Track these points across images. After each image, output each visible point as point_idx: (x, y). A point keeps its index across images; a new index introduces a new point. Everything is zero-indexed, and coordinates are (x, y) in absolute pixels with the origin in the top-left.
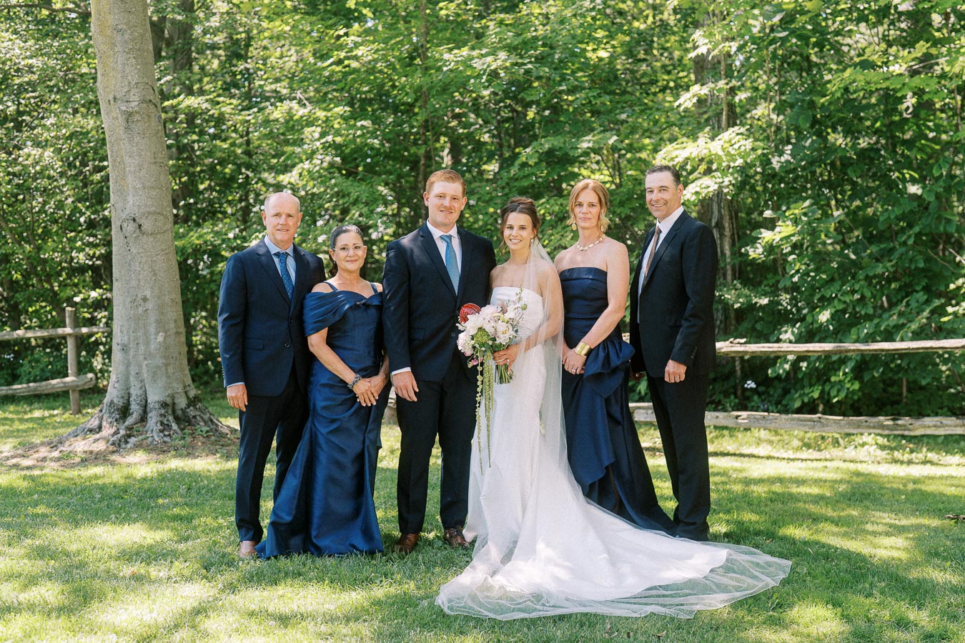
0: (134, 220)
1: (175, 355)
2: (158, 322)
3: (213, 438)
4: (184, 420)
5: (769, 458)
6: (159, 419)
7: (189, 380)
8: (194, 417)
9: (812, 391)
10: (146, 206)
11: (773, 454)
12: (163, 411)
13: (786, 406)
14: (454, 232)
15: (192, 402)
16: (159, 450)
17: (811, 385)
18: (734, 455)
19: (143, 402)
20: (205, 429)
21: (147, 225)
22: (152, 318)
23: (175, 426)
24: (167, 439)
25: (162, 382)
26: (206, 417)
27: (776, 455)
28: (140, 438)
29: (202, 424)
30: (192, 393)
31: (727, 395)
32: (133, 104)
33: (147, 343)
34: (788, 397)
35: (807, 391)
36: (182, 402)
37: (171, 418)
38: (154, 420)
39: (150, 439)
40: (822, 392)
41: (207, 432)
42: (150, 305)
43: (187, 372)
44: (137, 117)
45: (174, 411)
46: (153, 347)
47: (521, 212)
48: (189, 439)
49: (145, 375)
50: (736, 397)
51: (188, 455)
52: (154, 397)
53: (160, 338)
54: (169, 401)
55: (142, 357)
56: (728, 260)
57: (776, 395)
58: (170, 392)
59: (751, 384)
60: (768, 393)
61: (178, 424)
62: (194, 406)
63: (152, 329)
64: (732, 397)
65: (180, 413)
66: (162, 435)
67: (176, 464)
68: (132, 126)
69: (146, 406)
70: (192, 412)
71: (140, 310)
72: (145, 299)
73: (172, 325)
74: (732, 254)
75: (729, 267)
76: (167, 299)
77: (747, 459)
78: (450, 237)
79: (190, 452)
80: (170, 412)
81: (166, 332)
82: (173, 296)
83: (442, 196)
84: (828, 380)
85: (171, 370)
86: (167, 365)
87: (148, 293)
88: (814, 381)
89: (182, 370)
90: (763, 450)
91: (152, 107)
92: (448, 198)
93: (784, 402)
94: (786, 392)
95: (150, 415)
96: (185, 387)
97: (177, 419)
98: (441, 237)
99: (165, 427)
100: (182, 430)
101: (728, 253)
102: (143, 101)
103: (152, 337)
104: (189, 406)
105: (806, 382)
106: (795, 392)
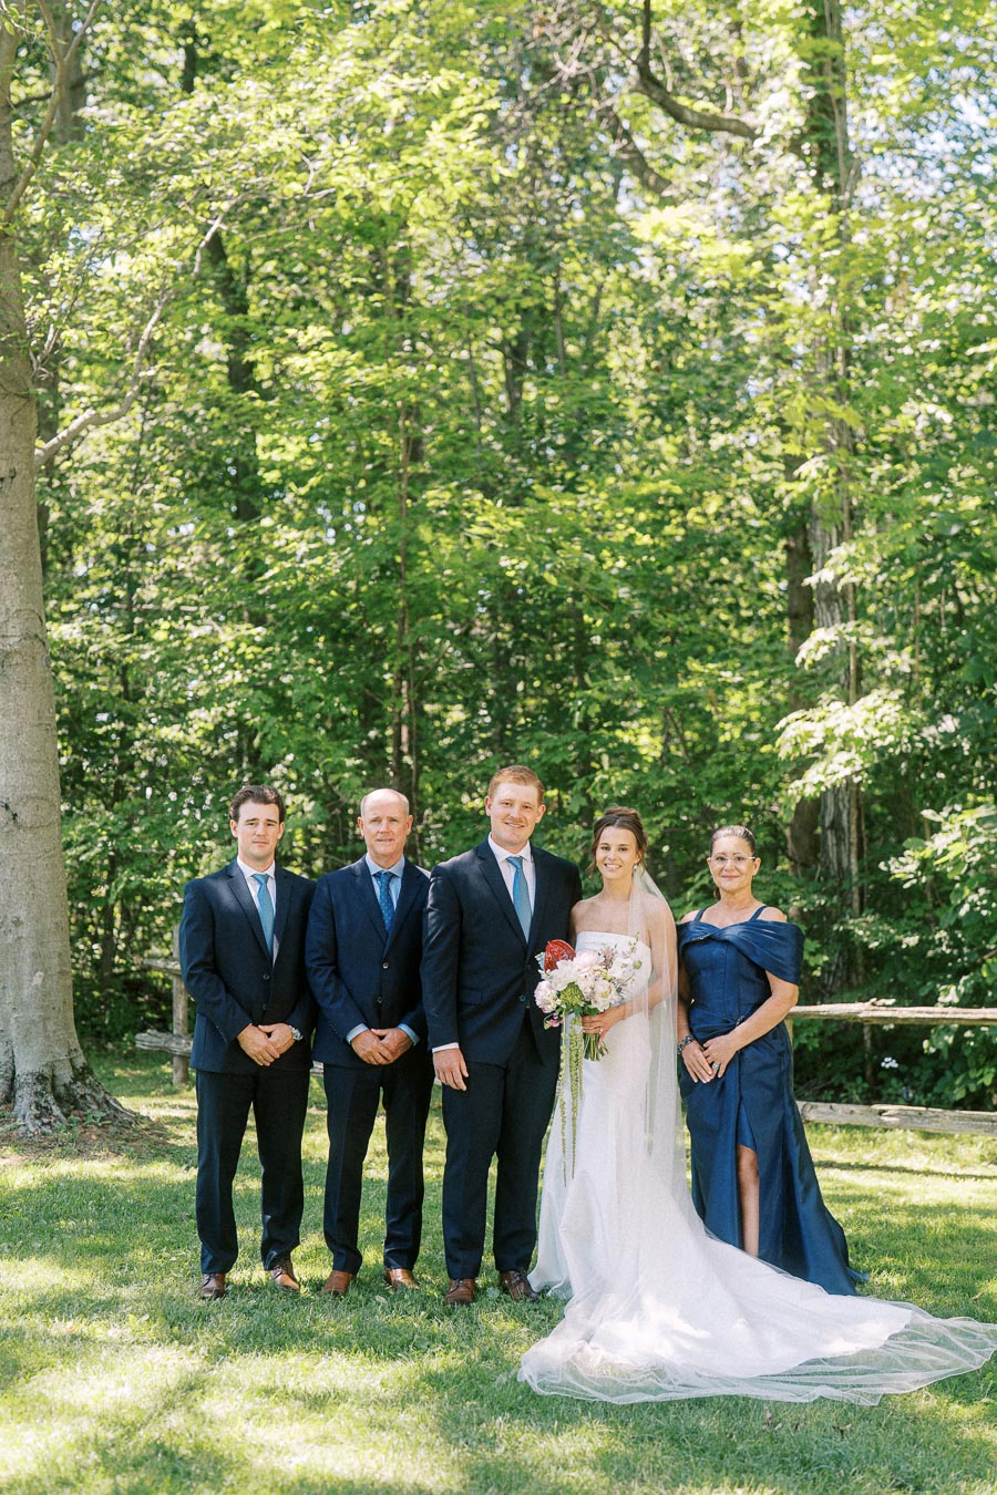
0: (7, 807)
1: (58, 1004)
2: (35, 955)
3: (112, 1129)
4: (69, 1101)
5: (927, 1173)
6: (33, 1099)
7: (75, 1043)
8: (83, 1097)
9: (981, 1075)
10: (24, 788)
11: (933, 1168)
12: (39, 1088)
13: (940, 1095)
14: (526, 852)
15: (81, 1074)
16: (37, 1147)
17: (979, 1067)
18: (876, 1168)
19: (9, 1074)
20: (100, 1114)
21: (25, 815)
22: (27, 949)
23: (56, 1111)
24: (46, 1129)
25: (38, 1044)
26: (100, 1097)
27: (937, 1169)
28: (8, 1126)
29: (94, 1107)
30: (81, 1061)
31: (852, 1076)
32: (12, 641)
33: (19, 987)
34: (941, 1082)
35: (973, 1074)
36: (66, 1075)
37: (50, 1098)
38: (26, 1101)
39: (22, 1129)
40: (996, 1077)
41: (103, 1119)
42: (25, 931)
43: (73, 1030)
44: (16, 659)
45: (54, 1087)
46: (26, 992)
47: (621, 826)
48: (78, 1130)
49: (14, 1034)
50: (864, 1080)
51: (80, 1153)
52: (26, 1066)
53: (38, 980)
54: (47, 1072)
55: (10, 1008)
56: (855, 879)
57: (924, 1078)
58: (49, 1059)
59: (890, 1063)
60: (912, 1075)
61: (60, 1106)
62: (83, 1080)
63: (26, 968)
64: (859, 1080)
65: (62, 1090)
66: (38, 1122)
67: (65, 1168)
68: (9, 672)
69: (13, 1079)
70: (79, 1089)
71: (10, 939)
72: (17, 923)
73: (55, 961)
74: (861, 870)
75: (855, 889)
76: (49, 923)
77: (896, 1174)
78: (520, 859)
79: (81, 1151)
80: (49, 1089)
81: (46, 972)
82: (58, 919)
83: (508, 803)
85: (51, 1026)
86: (45, 1019)
87: (22, 914)
88: (982, 1060)
89: (66, 1027)
90: (918, 1161)
91: (38, 644)
92: (517, 807)
93: (936, 1090)
94: (938, 1074)
95: (19, 1093)
96: (70, 1052)
97: (58, 1099)
98: (508, 860)
99: (43, 1111)
100: (67, 1115)
101: (854, 868)
102: (26, 636)
103: (26, 978)
104: (75, 1080)
105: (971, 1062)
106: (956, 1076)
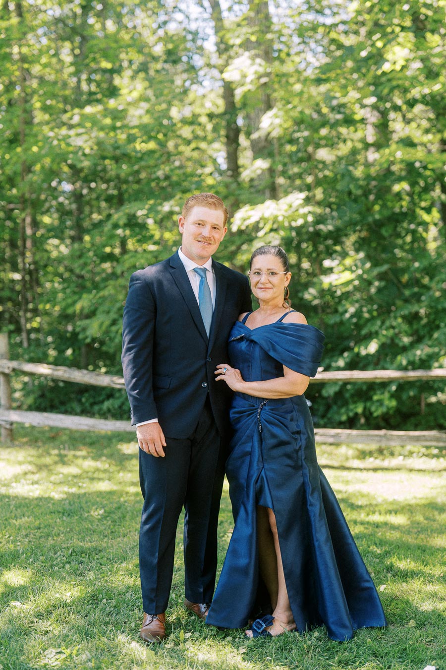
9: (356, 407)
14: (208, 265)
17: (355, 402)
35: (351, 407)
40: (365, 408)
78: (204, 270)
83: (200, 224)
84: (370, 399)
88: (357, 398)
92: (208, 227)
98: (195, 270)
105: (350, 401)
106: (340, 407)
